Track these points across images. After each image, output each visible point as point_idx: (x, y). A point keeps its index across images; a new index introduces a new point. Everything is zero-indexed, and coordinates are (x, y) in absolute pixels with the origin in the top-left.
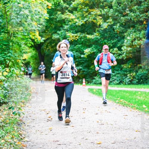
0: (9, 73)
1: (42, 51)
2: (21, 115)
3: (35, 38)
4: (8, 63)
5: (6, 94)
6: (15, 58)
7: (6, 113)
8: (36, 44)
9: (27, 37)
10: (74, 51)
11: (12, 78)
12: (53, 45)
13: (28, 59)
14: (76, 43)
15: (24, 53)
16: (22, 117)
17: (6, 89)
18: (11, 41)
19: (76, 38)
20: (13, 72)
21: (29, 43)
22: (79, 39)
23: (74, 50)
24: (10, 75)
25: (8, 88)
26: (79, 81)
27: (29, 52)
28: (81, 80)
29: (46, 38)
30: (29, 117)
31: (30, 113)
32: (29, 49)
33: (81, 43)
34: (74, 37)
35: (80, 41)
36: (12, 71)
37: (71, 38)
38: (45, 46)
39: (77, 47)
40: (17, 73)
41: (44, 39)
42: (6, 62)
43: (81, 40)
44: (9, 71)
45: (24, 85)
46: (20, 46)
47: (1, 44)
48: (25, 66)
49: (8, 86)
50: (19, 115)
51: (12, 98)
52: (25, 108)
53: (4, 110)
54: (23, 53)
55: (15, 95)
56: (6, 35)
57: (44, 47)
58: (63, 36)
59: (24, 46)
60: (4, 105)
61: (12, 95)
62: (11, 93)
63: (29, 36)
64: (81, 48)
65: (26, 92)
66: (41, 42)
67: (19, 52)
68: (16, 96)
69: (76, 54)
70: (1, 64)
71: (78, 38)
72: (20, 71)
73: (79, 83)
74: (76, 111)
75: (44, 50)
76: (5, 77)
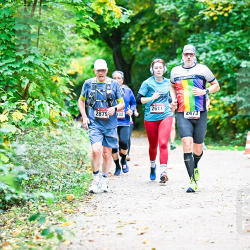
0: (28, 113)
1: (124, 49)
2: (64, 238)
3: (104, 10)
4: (24, 86)
5: (20, 177)
6: (47, 70)
7: (20, 232)
8: (108, 29)
9: (80, 9)
10: (220, 49)
11: (38, 128)
12: (157, 30)
13: (84, 72)
14: (225, 25)
15: (72, 54)
16: (67, 243)
17: (21, 162)
18: (36, 21)
19: (226, 9)
20: (39, 112)
21: (88, 27)
22: (235, 14)
23: (218, 45)
24: (30, 120)
25: (27, 159)
26: (233, 138)
27: (86, 53)
28: (240, 135)
29: (137, 12)
30: (87, 243)
31: (90, 231)
32: (86, 44)
33: (240, 24)
34: (220, 8)
35: (236, 20)
36: (36, 109)
37: (210, 10)
38: (134, 33)
39: (229, 37)
40: (51, 115)
41: (130, 13)
42: (21, 82)
43: (241, 17)
44: (30, 109)
45: (74, 150)
46: (60, 34)
47: (5, 30)
48: (74, 94)
49: (27, 154)
50: (60, 237)
51: (37, 188)
52: (75, 218)
53: (14, 224)
54: (69, 56)
55: (45, 179)
56: (19, 4)
57: (130, 36)
58: (187, 6)
59: (72, 35)
60: (14, 208)
61: (37, 179)
62: (36, 175)
63: (86, 5)
64: (239, 39)
65: (77, 172)
66: (121, 23)
67: (58, 52)
68: (49, 181)
69: (227, 57)
70: (6, 88)
71: (231, 11)
72: (60, 109)
73: (234, 145)
74: (227, 225)
75: (129, 45)
76: (17, 126)
